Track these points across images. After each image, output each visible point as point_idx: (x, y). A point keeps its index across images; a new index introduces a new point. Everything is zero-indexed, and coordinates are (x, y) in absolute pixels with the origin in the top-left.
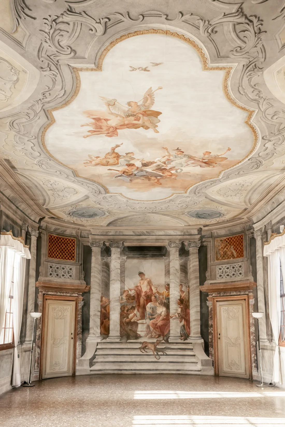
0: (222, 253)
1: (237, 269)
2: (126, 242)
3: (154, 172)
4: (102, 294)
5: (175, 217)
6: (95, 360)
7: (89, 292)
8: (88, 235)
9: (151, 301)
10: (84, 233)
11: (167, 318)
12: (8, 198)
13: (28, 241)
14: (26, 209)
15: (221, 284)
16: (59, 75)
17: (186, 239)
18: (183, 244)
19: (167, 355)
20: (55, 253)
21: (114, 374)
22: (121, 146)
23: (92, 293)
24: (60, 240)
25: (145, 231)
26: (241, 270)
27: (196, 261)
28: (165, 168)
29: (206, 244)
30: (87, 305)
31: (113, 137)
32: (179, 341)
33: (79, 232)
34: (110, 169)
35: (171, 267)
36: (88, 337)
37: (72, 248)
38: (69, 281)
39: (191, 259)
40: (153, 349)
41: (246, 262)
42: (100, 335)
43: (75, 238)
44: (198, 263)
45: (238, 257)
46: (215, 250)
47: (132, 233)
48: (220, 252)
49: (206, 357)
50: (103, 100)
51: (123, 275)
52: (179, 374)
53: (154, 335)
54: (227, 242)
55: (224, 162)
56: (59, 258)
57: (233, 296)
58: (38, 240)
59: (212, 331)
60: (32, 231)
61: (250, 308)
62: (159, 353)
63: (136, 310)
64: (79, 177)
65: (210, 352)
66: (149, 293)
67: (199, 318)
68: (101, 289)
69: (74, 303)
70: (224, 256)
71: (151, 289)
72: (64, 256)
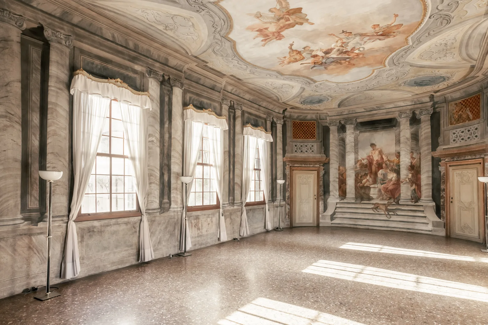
0: (457, 117)
1: (473, 132)
2: (359, 119)
3: (340, 56)
4: (339, 164)
5: (395, 90)
6: (335, 216)
7: (329, 163)
8: (326, 117)
9: (382, 168)
10: (323, 116)
11: (398, 183)
12: (249, 101)
13: (274, 129)
14: (268, 105)
15: (455, 149)
16: (210, 11)
17: (418, 108)
18: (414, 113)
19: (397, 215)
20: (299, 135)
21: (350, 228)
22: (294, 44)
23: (331, 164)
24: (302, 124)
25: (375, 107)
26: (477, 133)
27: (428, 128)
28: (346, 50)
29: (439, 110)
30: (327, 173)
31: (283, 39)
32: (410, 203)
33: (318, 116)
34: (301, 64)
35: (401, 136)
36: (329, 198)
37: (313, 129)
38: (311, 155)
39: (423, 126)
40: (384, 209)
41: (483, 123)
42: (338, 197)
43: (315, 121)
44: (430, 130)
45: (474, 119)
46: (449, 115)
47: (363, 110)
48: (454, 116)
49: (437, 219)
50: (250, 16)
51: (356, 147)
52: (409, 232)
53: (385, 198)
54: (462, 104)
55: (401, 29)
56: (302, 138)
57: (467, 161)
58: (283, 127)
59: (444, 195)
60: (277, 121)
61: (486, 172)
62: (390, 213)
63: (369, 176)
64: (285, 75)
65: (441, 215)
66: (381, 162)
67: (431, 182)
68: (338, 160)
69: (316, 172)
70: (458, 120)
71: (382, 158)
72: (306, 136)
